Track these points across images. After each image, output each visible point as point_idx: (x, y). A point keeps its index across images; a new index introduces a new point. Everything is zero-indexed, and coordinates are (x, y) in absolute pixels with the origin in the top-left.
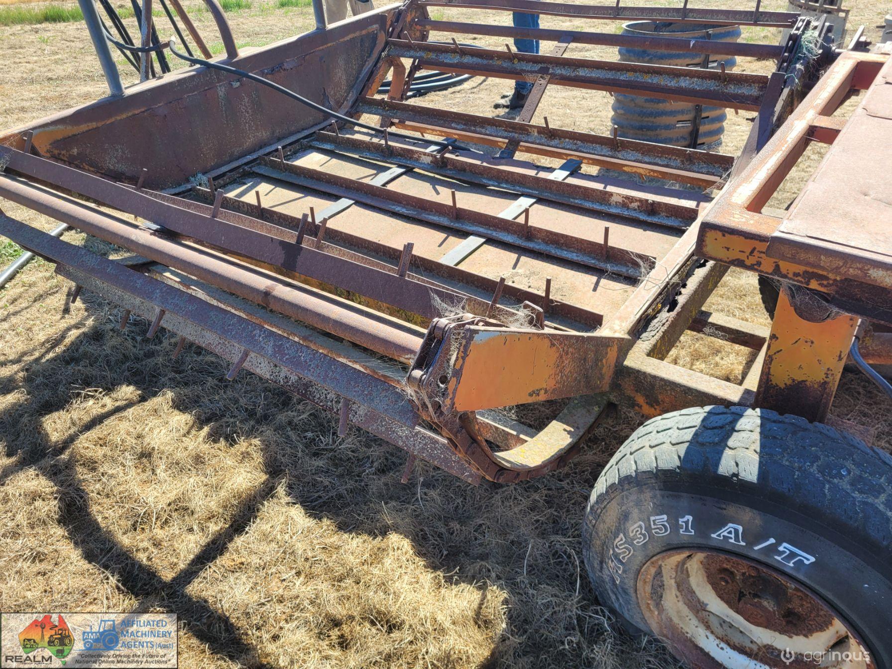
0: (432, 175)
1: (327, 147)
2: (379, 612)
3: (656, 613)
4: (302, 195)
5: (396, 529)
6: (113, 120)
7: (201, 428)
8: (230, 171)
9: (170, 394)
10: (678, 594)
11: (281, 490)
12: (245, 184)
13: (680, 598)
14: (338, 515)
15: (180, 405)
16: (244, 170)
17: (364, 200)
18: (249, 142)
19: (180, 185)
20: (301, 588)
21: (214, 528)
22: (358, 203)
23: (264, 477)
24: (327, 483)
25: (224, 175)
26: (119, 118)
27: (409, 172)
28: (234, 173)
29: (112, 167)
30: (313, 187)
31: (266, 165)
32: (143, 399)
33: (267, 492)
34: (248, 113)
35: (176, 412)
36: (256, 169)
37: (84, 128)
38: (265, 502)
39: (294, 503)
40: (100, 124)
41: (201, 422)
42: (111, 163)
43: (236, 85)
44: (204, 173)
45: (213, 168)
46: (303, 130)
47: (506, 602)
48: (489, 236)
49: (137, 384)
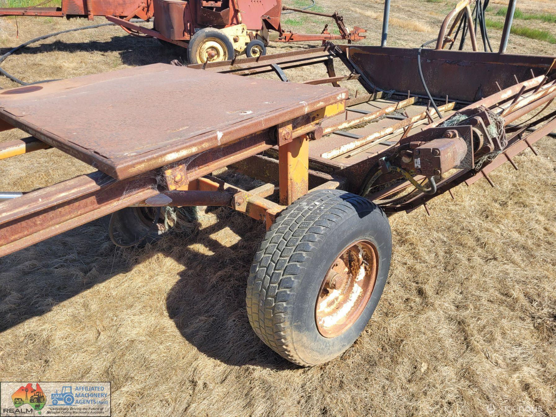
34: (430, 76)
37: (365, 52)
40: (370, 54)
43: (429, 61)
44: (397, 91)
45: (403, 92)
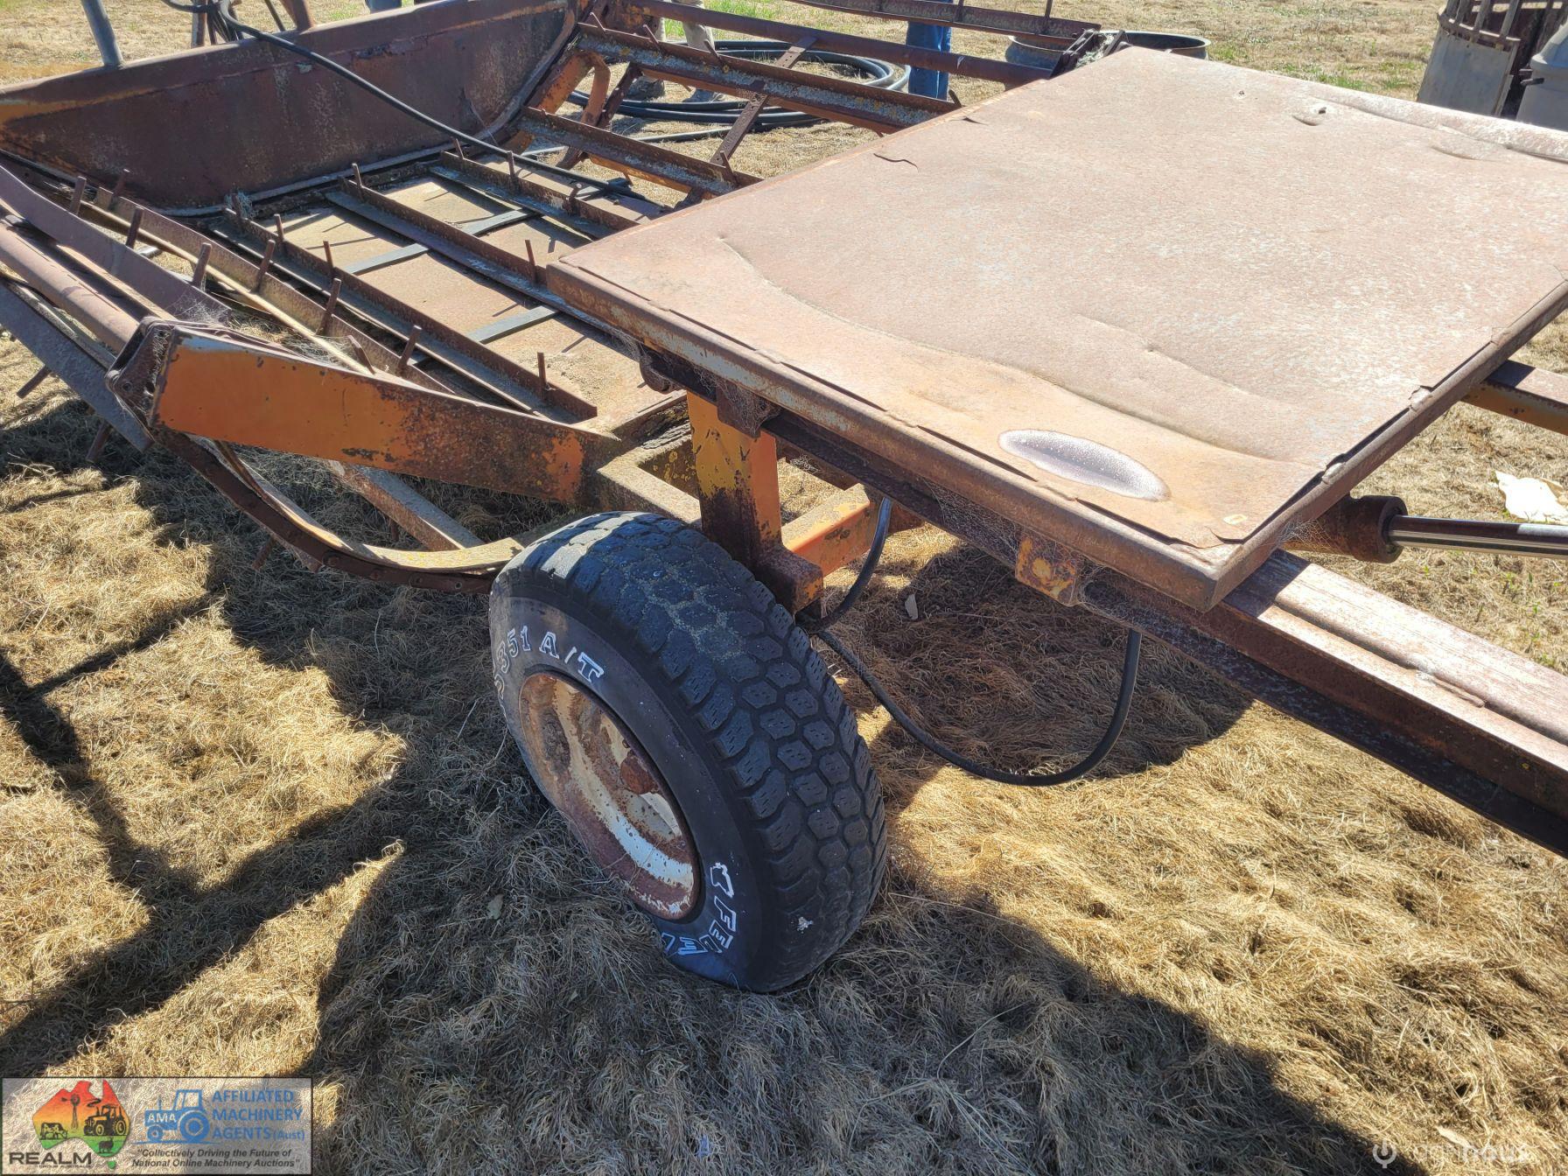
0: (561, 225)
1: (449, 175)
2: (247, 745)
3: (556, 778)
4: (368, 235)
5: (320, 664)
6: (102, 100)
7: (154, 528)
8: (289, 194)
9: (135, 484)
10: (587, 759)
11: (215, 611)
12: (308, 214)
13: (589, 764)
14: (268, 645)
15: (142, 500)
16: (313, 195)
17: (440, 249)
18: (327, 158)
19: (209, 205)
20: (176, 711)
21: (111, 638)
22: (433, 252)
23: (203, 592)
24: (279, 611)
25: (280, 197)
26: (111, 98)
27: (533, 219)
28: (296, 197)
29: (99, 167)
30: (388, 225)
31: (345, 191)
32: (106, 487)
33: (195, 610)
34: (326, 112)
35: (136, 507)
36: (332, 197)
37: (56, 106)
38: (187, 620)
39: (226, 627)
40: (82, 104)
41: (159, 520)
42: (99, 161)
43: (306, 69)
44: (249, 192)
45: (266, 187)
46: (424, 147)
47: (401, 753)
48: (562, 308)
49: (105, 472)
